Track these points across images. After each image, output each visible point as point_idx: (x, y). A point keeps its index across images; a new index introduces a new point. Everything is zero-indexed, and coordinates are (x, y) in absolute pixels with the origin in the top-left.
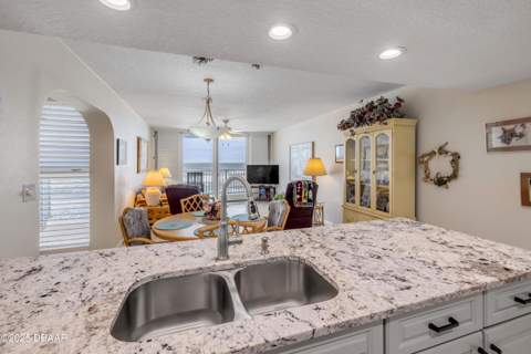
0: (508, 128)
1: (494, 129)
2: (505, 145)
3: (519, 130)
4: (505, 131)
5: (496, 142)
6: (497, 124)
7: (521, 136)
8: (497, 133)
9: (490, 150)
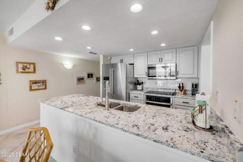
0: (25, 65)
1: (19, 64)
2: (23, 71)
3: (28, 66)
4: (24, 66)
5: (20, 70)
6: (21, 63)
7: (29, 68)
8: (20, 66)
9: (18, 72)
